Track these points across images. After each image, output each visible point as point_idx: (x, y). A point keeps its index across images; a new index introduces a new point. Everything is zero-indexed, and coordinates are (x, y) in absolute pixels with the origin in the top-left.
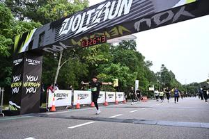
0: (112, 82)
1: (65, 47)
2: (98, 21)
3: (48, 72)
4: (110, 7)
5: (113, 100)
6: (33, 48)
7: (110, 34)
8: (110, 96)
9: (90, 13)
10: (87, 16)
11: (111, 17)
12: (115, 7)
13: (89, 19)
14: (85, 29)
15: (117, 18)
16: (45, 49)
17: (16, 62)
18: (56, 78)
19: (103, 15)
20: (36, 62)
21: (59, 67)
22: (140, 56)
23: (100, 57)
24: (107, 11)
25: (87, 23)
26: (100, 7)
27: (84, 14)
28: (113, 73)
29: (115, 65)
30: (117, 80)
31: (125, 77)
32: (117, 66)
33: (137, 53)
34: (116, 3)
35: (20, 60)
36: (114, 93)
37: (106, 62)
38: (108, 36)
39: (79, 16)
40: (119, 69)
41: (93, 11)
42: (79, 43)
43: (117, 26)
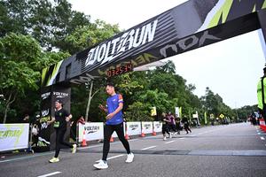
0: (150, 110)
1: (92, 77)
2: (123, 49)
3: (79, 103)
4: (134, 35)
5: (150, 131)
6: (60, 81)
7: (137, 61)
8: (147, 127)
9: (115, 41)
10: (112, 45)
11: (136, 45)
12: (139, 35)
13: (114, 48)
14: (111, 58)
15: (141, 46)
16: (72, 81)
17: (44, 96)
18: (88, 110)
19: (128, 44)
20: (64, 94)
21: (90, 98)
22: (180, 80)
23: (134, 85)
24: (131, 39)
25: (113, 53)
26: (124, 36)
27: (109, 43)
28: (150, 100)
29: (151, 92)
30: (155, 108)
31: (164, 104)
32: (154, 92)
33: (177, 76)
34: (140, 31)
35: (48, 94)
36: (151, 123)
37: (141, 89)
38: (135, 64)
39: (104, 45)
40: (156, 96)
41: (118, 39)
42: (106, 73)
43: (142, 54)
